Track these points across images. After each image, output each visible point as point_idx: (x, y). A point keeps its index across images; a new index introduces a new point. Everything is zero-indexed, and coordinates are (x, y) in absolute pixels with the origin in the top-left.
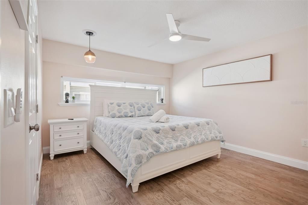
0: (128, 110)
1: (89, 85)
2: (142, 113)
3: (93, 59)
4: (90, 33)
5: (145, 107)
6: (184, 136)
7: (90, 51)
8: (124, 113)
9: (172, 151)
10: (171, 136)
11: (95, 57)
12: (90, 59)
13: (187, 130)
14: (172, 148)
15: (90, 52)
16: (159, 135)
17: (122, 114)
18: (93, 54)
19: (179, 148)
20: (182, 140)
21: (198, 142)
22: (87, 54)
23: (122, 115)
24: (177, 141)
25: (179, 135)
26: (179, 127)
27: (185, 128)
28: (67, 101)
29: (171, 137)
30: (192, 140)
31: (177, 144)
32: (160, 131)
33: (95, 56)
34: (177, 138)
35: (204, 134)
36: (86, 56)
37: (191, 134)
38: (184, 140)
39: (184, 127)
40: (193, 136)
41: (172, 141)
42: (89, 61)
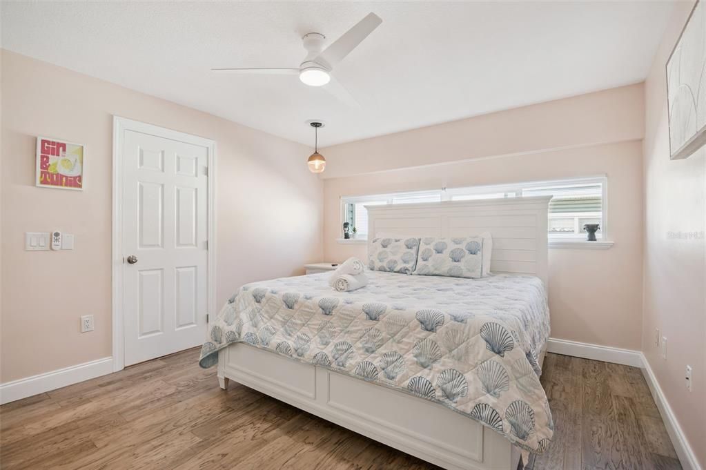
0: (397, 258)
1: (365, 206)
2: (430, 266)
3: (321, 166)
4: (316, 125)
5: (444, 252)
6: (312, 332)
7: (316, 153)
8: (389, 262)
9: (264, 349)
10: (281, 319)
11: (323, 162)
12: (317, 167)
13: (327, 318)
14: (267, 344)
15: (316, 155)
16: (258, 306)
17: (385, 264)
18: (322, 158)
19: (280, 350)
20: (302, 339)
21: (343, 365)
22: (311, 158)
23: (384, 267)
24: (290, 335)
25: (299, 322)
26: (309, 302)
27: (321, 309)
28: (347, 236)
29: (279, 320)
30: (329, 351)
31: (285, 340)
32: (264, 300)
33: (324, 160)
34: (291, 329)
35: (385, 355)
36: (311, 162)
37: (333, 334)
38: (305, 340)
39: (320, 307)
40: (337, 342)
41: (278, 330)
42: (315, 169)
